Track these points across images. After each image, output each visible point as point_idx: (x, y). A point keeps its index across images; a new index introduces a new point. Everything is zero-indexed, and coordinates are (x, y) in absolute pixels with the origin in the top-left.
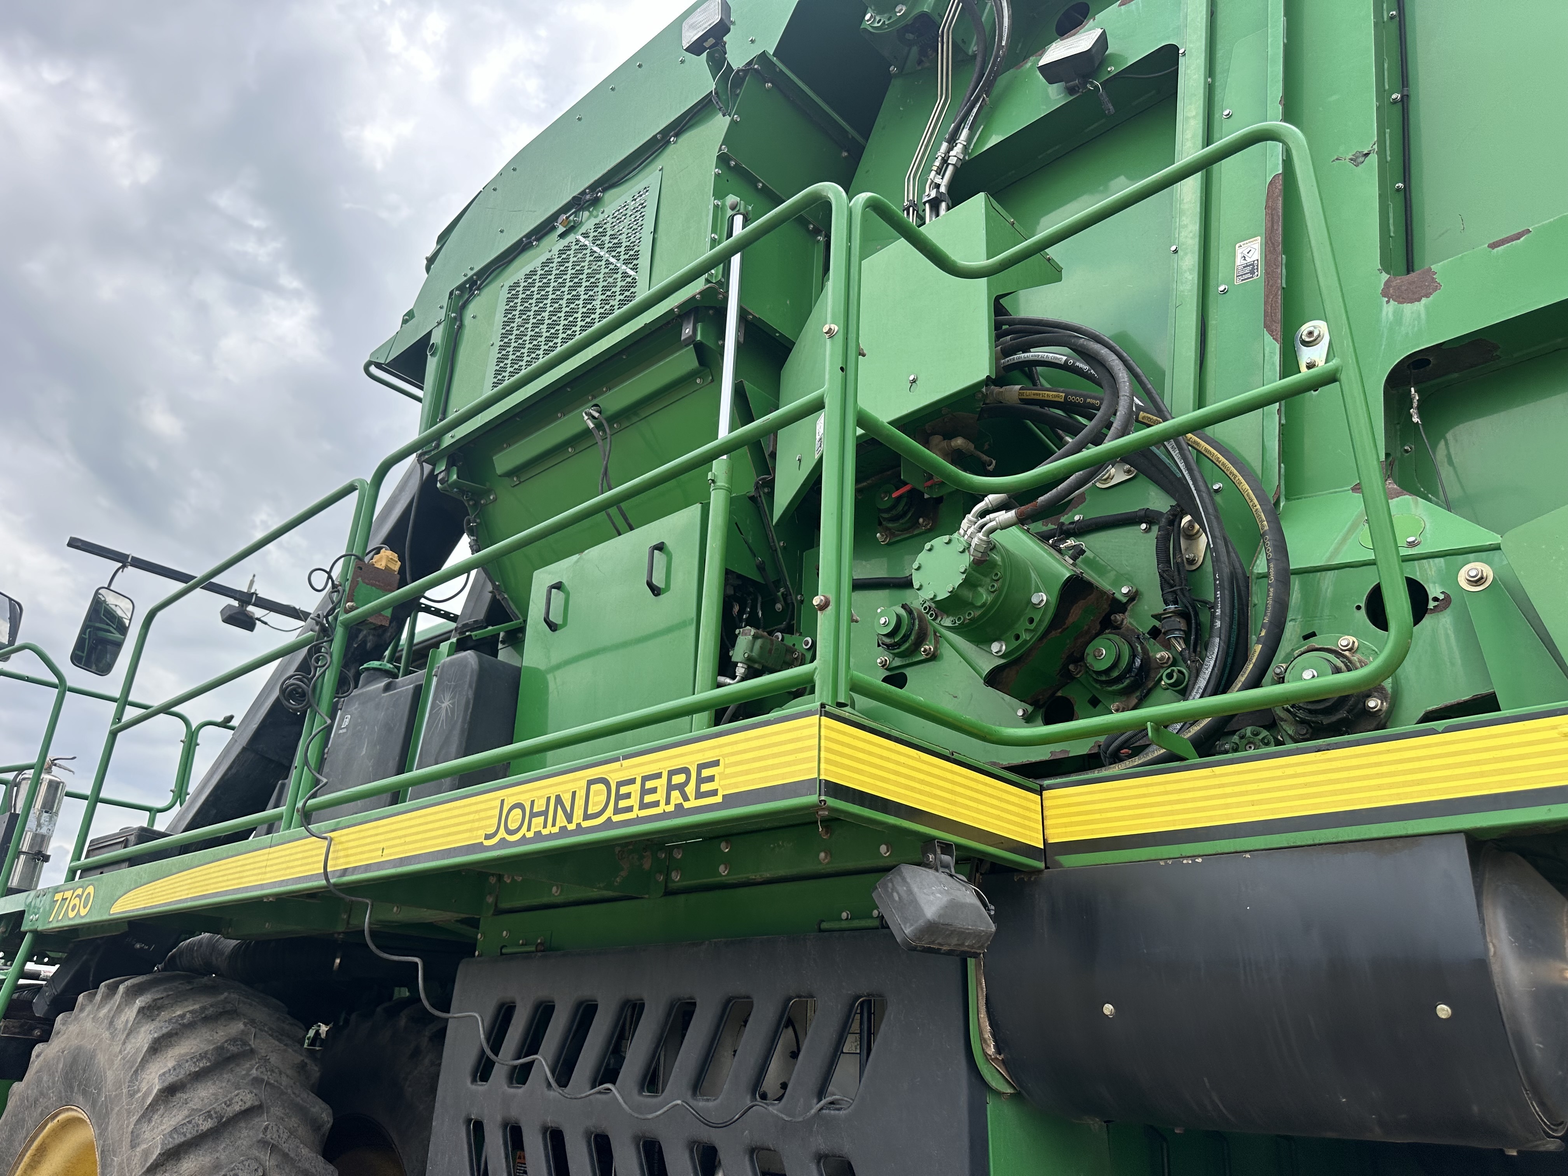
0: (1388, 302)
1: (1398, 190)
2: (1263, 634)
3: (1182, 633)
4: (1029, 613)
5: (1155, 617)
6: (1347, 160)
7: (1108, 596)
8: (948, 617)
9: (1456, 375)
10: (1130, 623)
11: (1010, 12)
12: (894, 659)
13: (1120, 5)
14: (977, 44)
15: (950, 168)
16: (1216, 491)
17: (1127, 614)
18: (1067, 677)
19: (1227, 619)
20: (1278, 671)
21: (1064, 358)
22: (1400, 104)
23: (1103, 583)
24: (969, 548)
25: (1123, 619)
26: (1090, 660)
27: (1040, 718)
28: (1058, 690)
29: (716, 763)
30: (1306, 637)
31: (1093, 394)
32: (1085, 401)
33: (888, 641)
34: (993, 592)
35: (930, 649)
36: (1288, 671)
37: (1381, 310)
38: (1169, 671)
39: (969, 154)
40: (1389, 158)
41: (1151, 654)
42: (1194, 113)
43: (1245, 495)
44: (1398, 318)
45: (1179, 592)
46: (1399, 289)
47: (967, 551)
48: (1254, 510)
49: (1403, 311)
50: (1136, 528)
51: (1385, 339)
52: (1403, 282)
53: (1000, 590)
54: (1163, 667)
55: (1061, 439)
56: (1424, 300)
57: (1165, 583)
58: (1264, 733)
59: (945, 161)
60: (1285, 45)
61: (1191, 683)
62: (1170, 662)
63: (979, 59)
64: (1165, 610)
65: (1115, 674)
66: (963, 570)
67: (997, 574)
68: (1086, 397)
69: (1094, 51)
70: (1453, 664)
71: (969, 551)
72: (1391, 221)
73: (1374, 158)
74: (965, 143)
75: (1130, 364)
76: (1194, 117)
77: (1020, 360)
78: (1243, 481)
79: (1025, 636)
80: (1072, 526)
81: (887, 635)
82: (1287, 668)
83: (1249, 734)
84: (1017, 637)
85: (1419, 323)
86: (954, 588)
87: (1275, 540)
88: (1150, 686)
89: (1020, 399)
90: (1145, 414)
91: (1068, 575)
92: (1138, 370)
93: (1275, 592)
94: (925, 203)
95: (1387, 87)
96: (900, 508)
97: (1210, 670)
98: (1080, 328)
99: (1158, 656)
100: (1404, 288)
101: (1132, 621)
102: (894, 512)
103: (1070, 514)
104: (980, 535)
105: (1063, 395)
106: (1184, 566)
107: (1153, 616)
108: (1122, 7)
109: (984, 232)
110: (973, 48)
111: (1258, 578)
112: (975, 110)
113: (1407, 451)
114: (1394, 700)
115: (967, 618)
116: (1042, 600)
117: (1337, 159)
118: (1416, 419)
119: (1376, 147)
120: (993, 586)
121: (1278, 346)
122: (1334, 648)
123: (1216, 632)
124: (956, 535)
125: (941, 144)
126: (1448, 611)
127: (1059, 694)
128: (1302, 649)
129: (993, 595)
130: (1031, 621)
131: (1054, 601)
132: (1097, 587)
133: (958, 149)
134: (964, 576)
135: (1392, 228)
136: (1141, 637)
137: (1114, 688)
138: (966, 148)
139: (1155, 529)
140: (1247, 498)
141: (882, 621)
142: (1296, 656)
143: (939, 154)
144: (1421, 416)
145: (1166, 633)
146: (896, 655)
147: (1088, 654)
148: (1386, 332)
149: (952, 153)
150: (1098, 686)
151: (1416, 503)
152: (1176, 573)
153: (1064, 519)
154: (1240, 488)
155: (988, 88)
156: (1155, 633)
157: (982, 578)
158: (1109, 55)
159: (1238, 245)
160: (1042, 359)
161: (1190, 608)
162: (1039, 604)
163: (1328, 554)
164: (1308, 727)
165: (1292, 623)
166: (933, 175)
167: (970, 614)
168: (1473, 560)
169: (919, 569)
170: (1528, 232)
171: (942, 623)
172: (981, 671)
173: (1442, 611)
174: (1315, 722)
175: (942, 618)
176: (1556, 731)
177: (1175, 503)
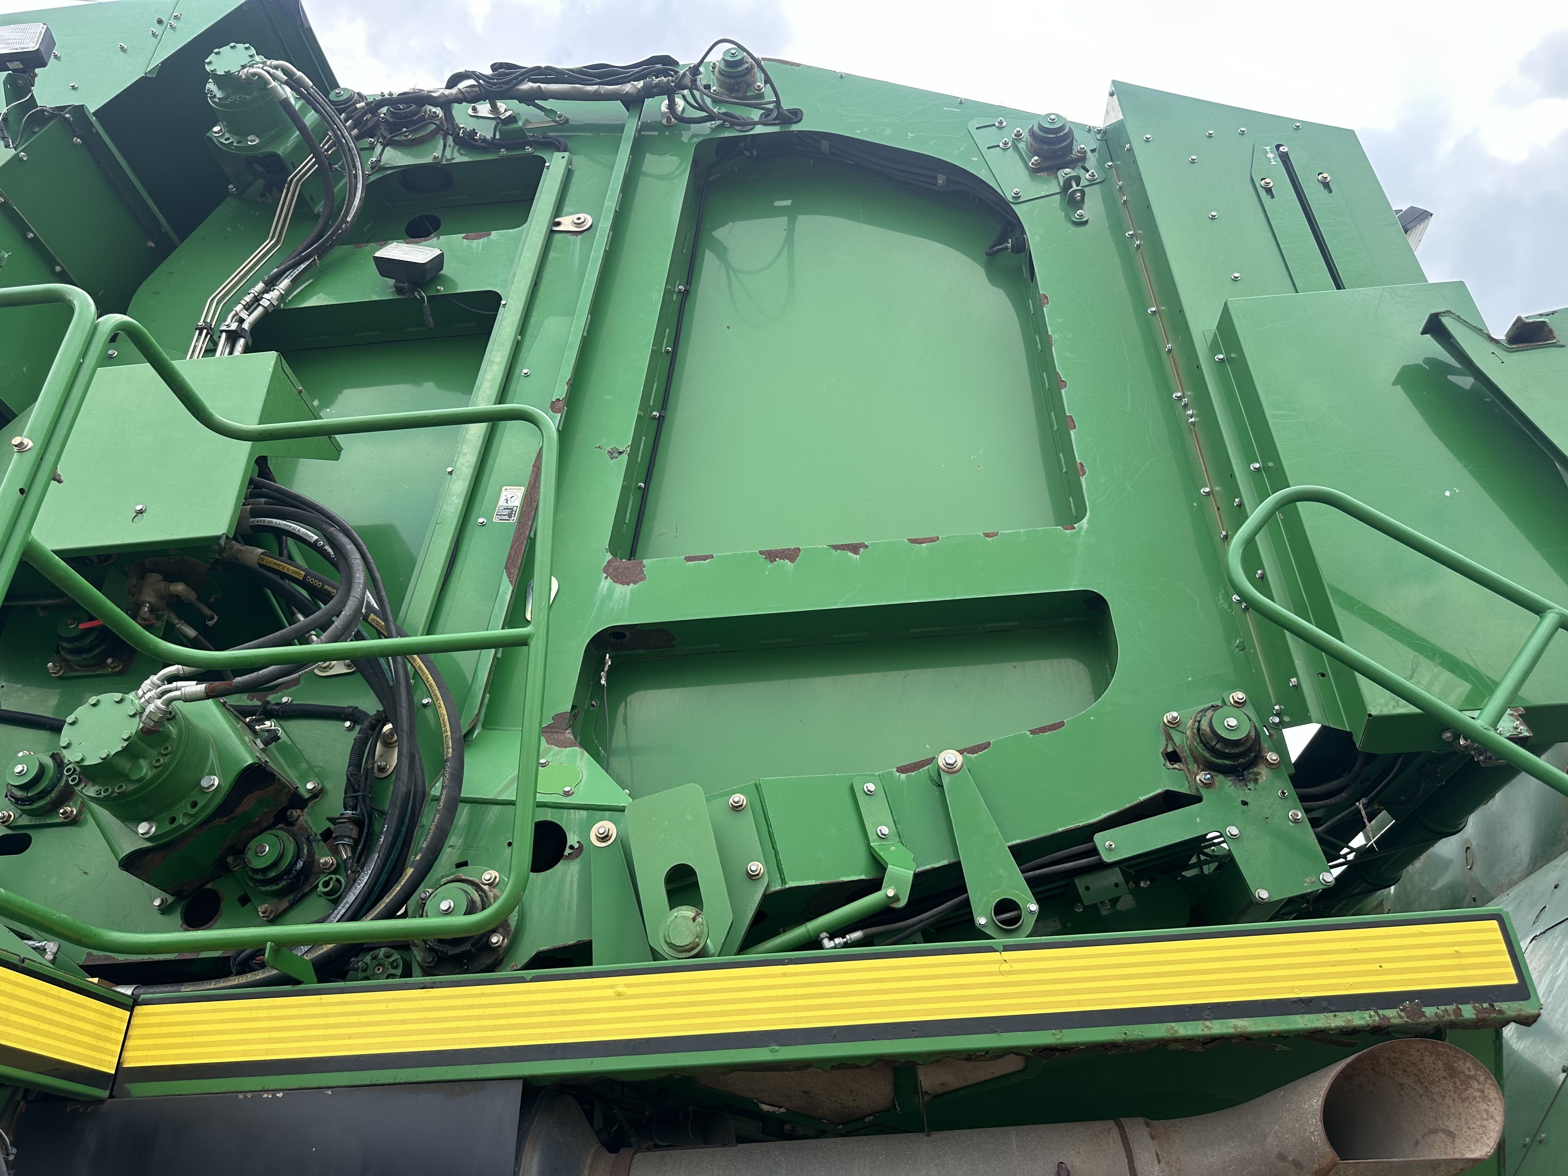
0: (606, 578)
1: (639, 488)
2: (418, 858)
3: (351, 840)
4: (194, 796)
5: (330, 819)
6: (606, 451)
7: (289, 790)
8: (94, 785)
9: (643, 652)
10: (306, 821)
11: (364, 195)
12: (21, 816)
13: (463, 238)
14: (324, 206)
15: (260, 309)
16: (425, 706)
17: (305, 810)
18: (222, 868)
19: (390, 838)
20: (425, 894)
21: (316, 537)
22: (657, 421)
23: (289, 774)
24: (142, 713)
25: (299, 816)
26: (250, 855)
27: (179, 911)
28: (208, 882)
30: (459, 865)
31: (333, 582)
32: (323, 586)
33: (19, 794)
34: (156, 767)
35: (72, 811)
36: (430, 898)
37: (598, 584)
38: (327, 878)
39: (285, 304)
40: (639, 460)
41: (316, 857)
42: (498, 360)
43: (441, 719)
44: (610, 592)
45: (360, 798)
46: (617, 570)
47: (138, 716)
48: (444, 735)
49: (614, 589)
50: (340, 723)
51: (596, 608)
52: (621, 565)
53: (166, 766)
54: (324, 873)
55: (293, 614)
56: (632, 585)
57: (351, 787)
58: (396, 956)
59: (257, 300)
60: (583, 336)
61: (344, 894)
62: (332, 869)
63: (321, 222)
64: (342, 814)
65: (272, 874)
66: (125, 737)
67: (166, 748)
68: (325, 582)
69: (428, 266)
70: (570, 909)
71: (140, 717)
72: (626, 510)
73: (626, 456)
74: (283, 292)
75: (371, 567)
76: (497, 364)
77: (271, 525)
78: (443, 705)
79: (182, 821)
80: (277, 707)
81: (20, 787)
82: (430, 895)
83: (381, 955)
84: (173, 820)
85: (623, 602)
86: (108, 755)
87: (455, 769)
88: (306, 891)
89: (259, 564)
90: (375, 617)
91: (250, 762)
92: (377, 575)
93: (440, 819)
94: (222, 331)
95: (650, 404)
96: (87, 641)
97: (362, 885)
98: (333, 517)
99: (322, 861)
100: (620, 571)
101: (308, 818)
102: (78, 644)
103: (280, 694)
104: (159, 702)
105: (304, 573)
106: (373, 773)
107: (328, 819)
108: (465, 241)
109: (265, 390)
110: (319, 208)
111: (432, 800)
112: (303, 266)
113: (592, 706)
114: (515, 938)
115: (116, 790)
116: (213, 785)
117: (600, 448)
118: (603, 682)
119: (629, 449)
120: (158, 760)
121: (511, 588)
122: (477, 881)
123: (378, 848)
124: (131, 696)
125: (257, 283)
126: (578, 859)
127: (209, 886)
128: (451, 877)
129: (155, 771)
130: (194, 804)
131: (226, 786)
132: (279, 779)
133: (273, 295)
134: (125, 744)
135: (625, 516)
136: (311, 838)
137: (268, 888)
138: (282, 298)
139: (358, 728)
140: (442, 722)
141: (18, 768)
142: (442, 884)
143: (252, 291)
144: (608, 680)
145: (336, 839)
146: (24, 812)
147: (250, 849)
148: (598, 602)
149: (265, 296)
150: (251, 884)
151: (582, 756)
152: (363, 779)
153: (272, 698)
154: (439, 710)
155: (322, 252)
156: (327, 835)
157: (149, 749)
158: (444, 276)
159: (504, 488)
160: (293, 531)
161: (366, 816)
162: (208, 788)
163: (499, 789)
164: (435, 955)
165: (449, 849)
166: (239, 307)
167: (121, 787)
168: (607, 818)
169: (73, 724)
170: (712, 557)
171: (84, 791)
172: (120, 851)
173: (574, 858)
174: (442, 952)
175: (86, 786)
176: (613, 990)
177: (381, 709)
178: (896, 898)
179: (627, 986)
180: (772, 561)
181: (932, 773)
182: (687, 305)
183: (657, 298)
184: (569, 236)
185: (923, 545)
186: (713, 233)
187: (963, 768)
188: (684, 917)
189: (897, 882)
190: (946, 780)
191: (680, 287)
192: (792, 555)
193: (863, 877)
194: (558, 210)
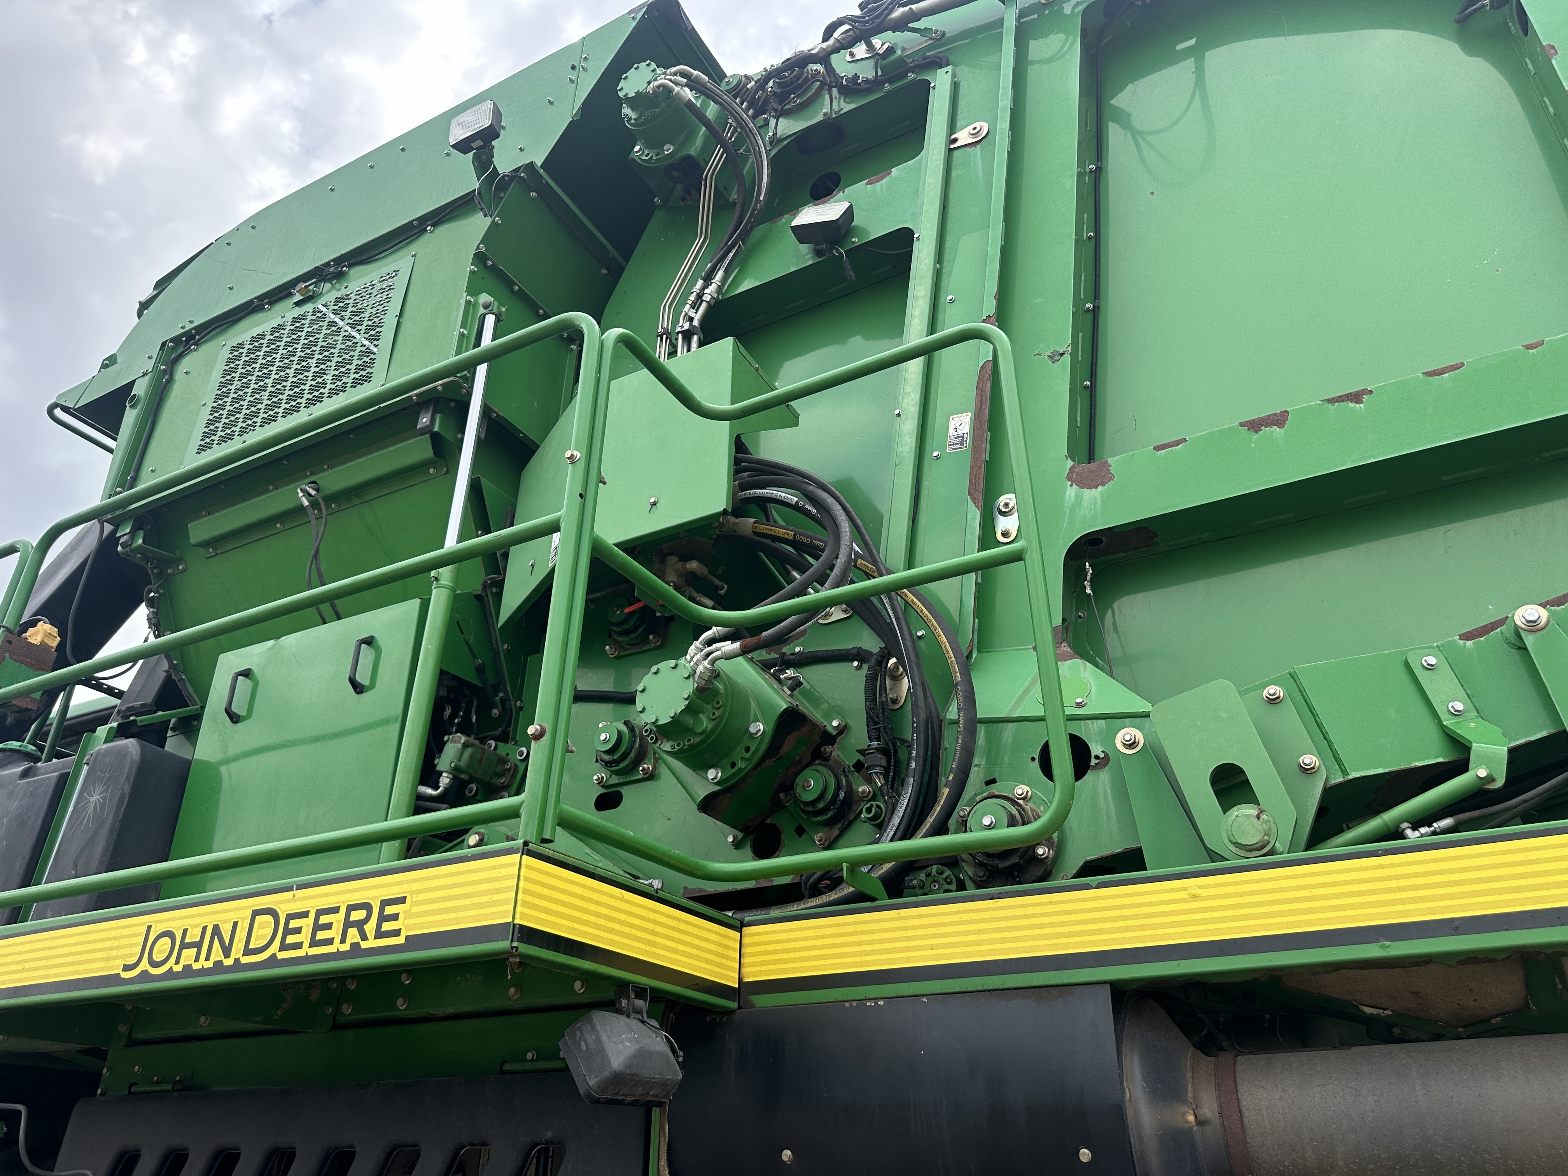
0: (1071, 485)
1: (1086, 387)
2: (951, 778)
3: (882, 769)
4: (746, 742)
5: (860, 751)
6: (1046, 357)
7: (820, 728)
8: (667, 742)
9: (1123, 554)
10: (838, 755)
11: (770, 171)
12: (611, 776)
13: (867, 184)
14: (738, 193)
15: (704, 305)
16: (920, 638)
17: (835, 746)
18: (777, 805)
19: (921, 761)
20: (962, 814)
21: (796, 499)
22: (1092, 313)
23: (816, 715)
24: (694, 675)
25: (832, 751)
26: (799, 790)
27: (749, 844)
28: (768, 818)
29: (402, 900)
30: (989, 783)
31: (819, 536)
32: (811, 542)
33: (607, 757)
34: (713, 720)
35: (649, 768)
36: (970, 815)
37: (1065, 492)
38: (868, 805)
39: (723, 294)
40: (1080, 359)
41: (854, 787)
42: (923, 294)
43: (943, 647)
44: (1079, 499)
45: (882, 729)
46: (1080, 475)
47: (691, 677)
48: (949, 662)
49: (1082, 494)
50: (849, 664)
51: (1067, 518)
52: (1084, 469)
53: (720, 718)
54: (864, 801)
55: (789, 573)
56: (1100, 488)
57: (871, 720)
58: (948, 872)
59: (700, 296)
60: (1002, 246)
61: (887, 818)
62: (870, 796)
63: (738, 208)
64: (869, 746)
65: (821, 805)
66: (686, 696)
67: (718, 702)
68: (812, 538)
69: (841, 221)
70: (1109, 818)
71: (694, 678)
72: (1079, 413)
73: (1067, 358)
74: (720, 284)
75: (852, 515)
76: (923, 297)
77: (756, 495)
78: (941, 633)
79: (740, 765)
80: (793, 657)
81: (607, 752)
82: (970, 812)
83: (934, 873)
84: (733, 765)
85: (1095, 507)
86: (676, 713)
87: (966, 691)
88: (851, 819)
89: (753, 532)
90: (863, 562)
91: (785, 706)
92: (859, 522)
93: (963, 739)
94: (678, 333)
95: (1082, 297)
96: (631, 623)
97: (904, 808)
98: (810, 476)
99: (860, 790)
100: (1085, 475)
101: (839, 753)
102: (625, 627)
103: (792, 645)
104: (705, 664)
105: (793, 533)
106: (888, 705)
107: (858, 751)
108: (869, 186)
109: (730, 373)
110: (734, 196)
111: (950, 724)
112: (731, 255)
113: (1080, 617)
114: (1059, 849)
115: (686, 744)
116: (759, 730)
117: (1038, 354)
118: (1088, 591)
119: (1069, 348)
120: (714, 714)
121: (978, 514)
122: (1011, 796)
123: (911, 773)
124: (682, 661)
125: (697, 281)
126: (1107, 768)
127: (769, 821)
128: (984, 795)
129: (713, 723)
130: (748, 749)
131: (770, 730)
132: (810, 720)
133: (712, 289)
134: (687, 702)
135: (1079, 419)
136: (846, 770)
137: (819, 818)
138: (720, 288)
139: (865, 666)
140: (944, 650)
141: (603, 737)
142: (978, 801)
143: (695, 290)
144: (1092, 589)
145: (868, 768)
146: (613, 772)
147: (797, 784)
148: (1068, 511)
149: (706, 291)
150: (804, 816)
151: (1085, 667)
152: (881, 711)
153: (785, 649)
154: (939, 639)
155: (745, 236)
156: (859, 766)
157: (705, 705)
158: (855, 227)
159: (951, 418)
160: (776, 497)
161: (890, 745)
162: (756, 733)
163: (1009, 707)
164: (985, 870)
165: (976, 769)
166: (687, 307)
167: (689, 740)
168: (1127, 724)
169: (643, 691)
170: (1185, 440)
171: (661, 747)
172: (696, 797)
173: (1101, 768)
174: (992, 866)
175: (662, 742)
176: (1187, 892)
177: (883, 645)
178: (1490, 779)
179: (1201, 887)
180: (1256, 432)
181: (1508, 635)
182: (1101, 184)
183: (1070, 183)
184: (968, 149)
185: (1444, 376)
186: (1113, 102)
187: (1550, 624)
188: (1246, 815)
189: (1487, 760)
190: (1529, 640)
191: (1091, 167)
192: (1279, 420)
193: (1441, 760)
194: (952, 127)
